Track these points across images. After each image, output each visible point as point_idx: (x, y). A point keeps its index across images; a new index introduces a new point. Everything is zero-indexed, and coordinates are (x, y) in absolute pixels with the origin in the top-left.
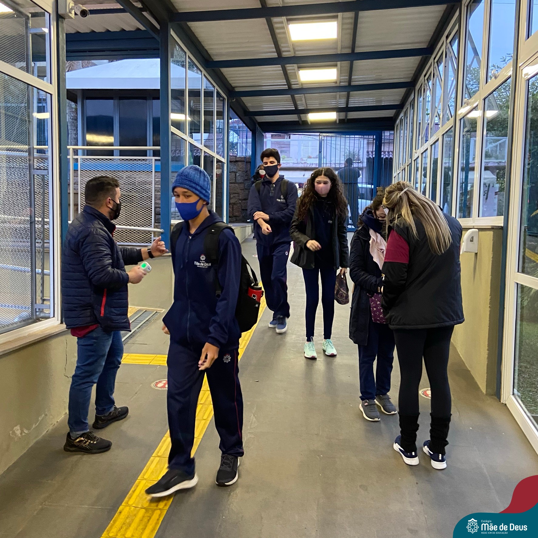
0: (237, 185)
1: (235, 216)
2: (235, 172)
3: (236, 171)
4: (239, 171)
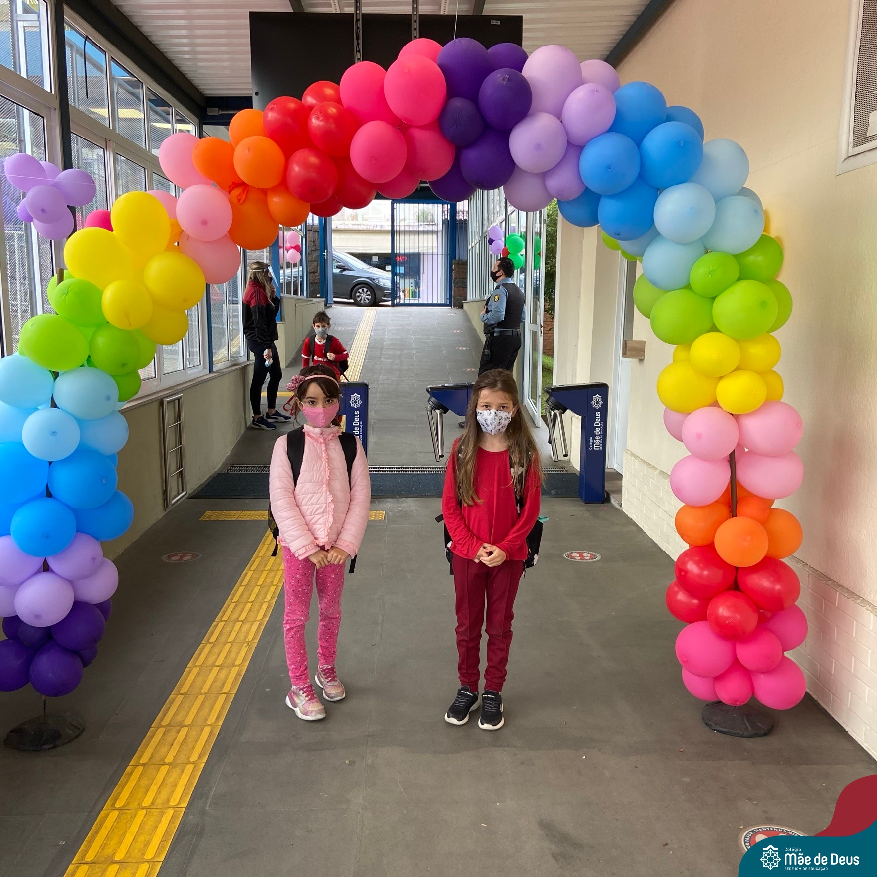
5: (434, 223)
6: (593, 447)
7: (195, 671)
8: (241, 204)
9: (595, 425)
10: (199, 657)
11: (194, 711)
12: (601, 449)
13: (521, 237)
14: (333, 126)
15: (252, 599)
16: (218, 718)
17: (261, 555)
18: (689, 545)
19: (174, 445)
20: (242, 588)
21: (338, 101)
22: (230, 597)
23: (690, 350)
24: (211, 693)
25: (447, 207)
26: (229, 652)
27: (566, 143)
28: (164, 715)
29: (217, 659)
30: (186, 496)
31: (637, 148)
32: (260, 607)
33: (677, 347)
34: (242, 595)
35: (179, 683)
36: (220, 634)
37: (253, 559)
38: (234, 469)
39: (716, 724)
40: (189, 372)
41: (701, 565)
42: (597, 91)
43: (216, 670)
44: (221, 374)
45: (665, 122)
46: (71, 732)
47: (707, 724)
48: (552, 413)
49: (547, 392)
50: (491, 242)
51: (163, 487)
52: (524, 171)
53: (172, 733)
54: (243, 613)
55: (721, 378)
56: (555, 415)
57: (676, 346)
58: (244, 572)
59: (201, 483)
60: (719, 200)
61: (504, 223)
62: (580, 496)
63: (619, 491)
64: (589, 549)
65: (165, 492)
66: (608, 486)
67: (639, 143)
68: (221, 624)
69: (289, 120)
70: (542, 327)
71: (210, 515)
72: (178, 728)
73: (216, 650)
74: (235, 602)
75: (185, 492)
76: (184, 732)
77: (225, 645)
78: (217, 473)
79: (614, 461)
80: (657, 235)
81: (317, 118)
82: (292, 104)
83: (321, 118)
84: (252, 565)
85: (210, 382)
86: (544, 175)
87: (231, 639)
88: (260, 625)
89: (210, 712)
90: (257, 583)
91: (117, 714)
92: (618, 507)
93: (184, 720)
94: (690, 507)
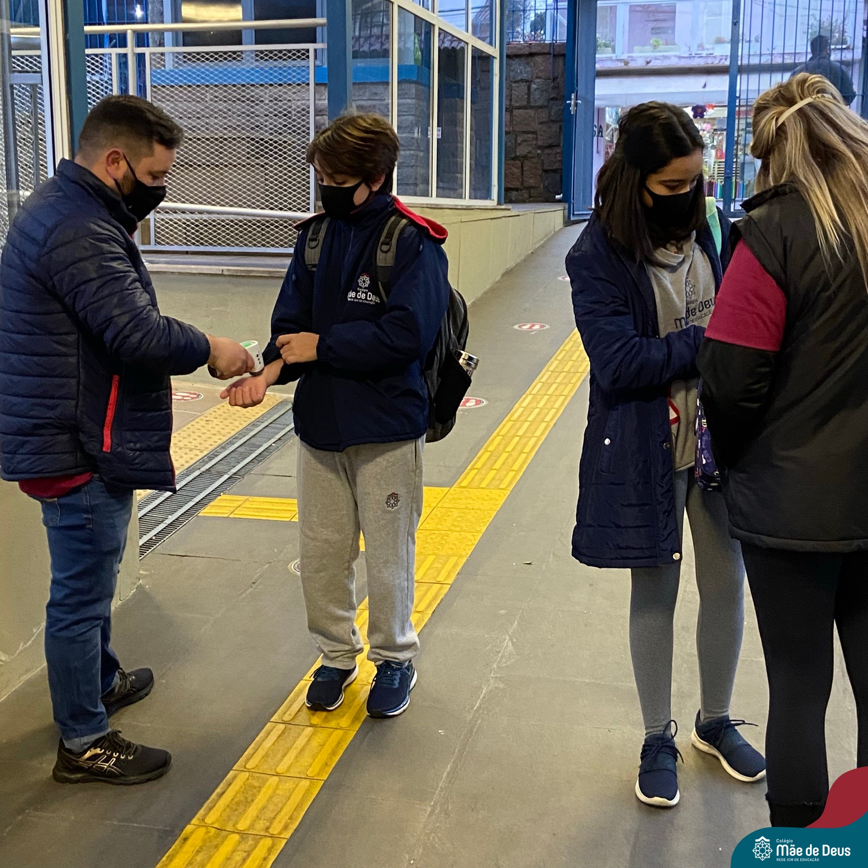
0: (531, 112)
1: (529, 188)
2: (526, 81)
3: (530, 79)
4: (537, 78)
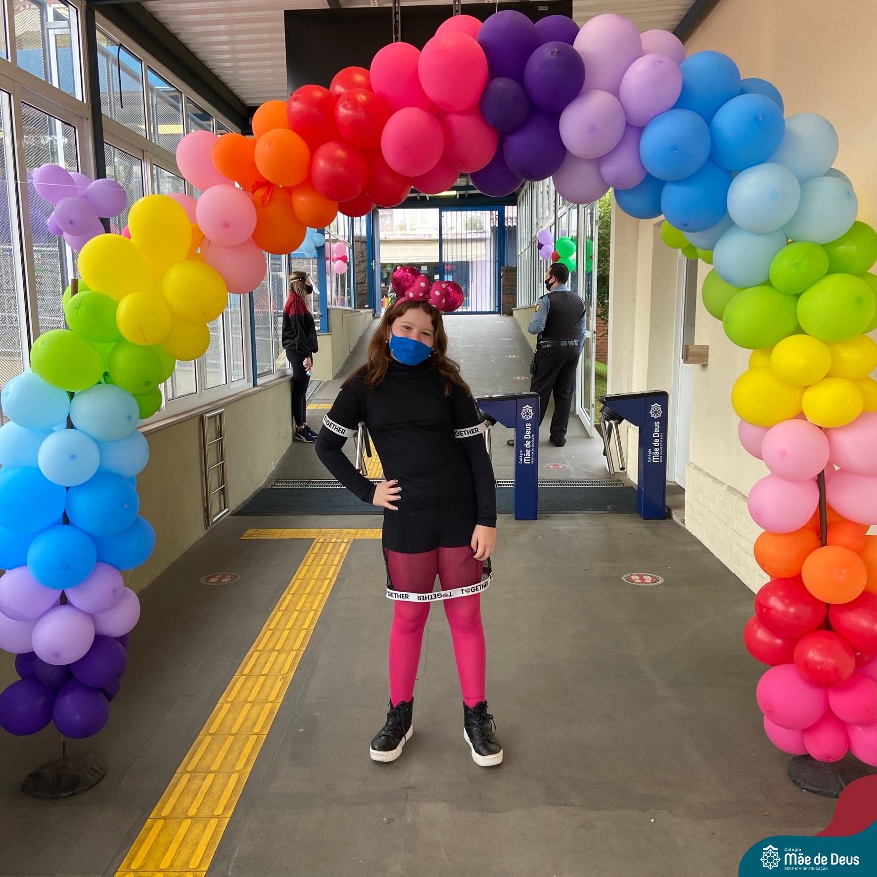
5: (482, 231)
6: (652, 459)
7: (227, 707)
8: (265, 206)
9: (654, 436)
10: (231, 691)
11: (222, 754)
12: (661, 461)
13: (572, 240)
14: (363, 114)
15: (289, 626)
16: (246, 764)
17: (301, 576)
18: (771, 576)
19: (215, 461)
20: (279, 614)
21: (369, 87)
22: (267, 623)
23: (771, 355)
24: (241, 734)
25: (495, 213)
26: (263, 686)
27: (624, 123)
28: (190, 759)
29: (250, 694)
30: (229, 513)
31: (707, 127)
32: (298, 636)
33: (753, 352)
34: (279, 621)
35: (208, 721)
36: (255, 665)
37: (292, 581)
38: (278, 484)
39: (805, 782)
40: (233, 386)
41: (787, 601)
42: (660, 62)
43: (248, 706)
44: (265, 387)
45: (740, 94)
46: (92, 778)
47: (794, 781)
48: (607, 423)
49: (602, 402)
50: (540, 246)
51: (204, 505)
52: (577, 157)
53: (197, 781)
54: (279, 642)
55: (807, 387)
56: (610, 425)
57: (753, 350)
58: (283, 596)
59: (245, 499)
60: (804, 182)
61: (554, 225)
62: (639, 512)
63: (681, 506)
64: (650, 571)
65: (206, 510)
66: (669, 501)
67: (709, 119)
68: (257, 654)
69: (315, 111)
70: (595, 332)
71: (252, 534)
72: (203, 774)
73: (249, 684)
74: (272, 630)
75: (228, 509)
76: (210, 778)
77: (258, 678)
78: (262, 488)
79: (675, 474)
80: (731, 224)
81: (345, 107)
82: (318, 93)
83: (349, 106)
84: (291, 588)
85: (254, 396)
86: (599, 161)
87: (265, 671)
88: (297, 655)
89: (239, 756)
90: (295, 607)
91: (141, 757)
92: (680, 524)
93: (210, 766)
94: (771, 533)
